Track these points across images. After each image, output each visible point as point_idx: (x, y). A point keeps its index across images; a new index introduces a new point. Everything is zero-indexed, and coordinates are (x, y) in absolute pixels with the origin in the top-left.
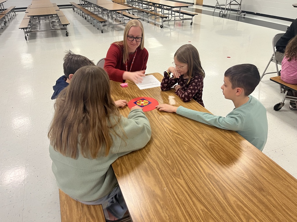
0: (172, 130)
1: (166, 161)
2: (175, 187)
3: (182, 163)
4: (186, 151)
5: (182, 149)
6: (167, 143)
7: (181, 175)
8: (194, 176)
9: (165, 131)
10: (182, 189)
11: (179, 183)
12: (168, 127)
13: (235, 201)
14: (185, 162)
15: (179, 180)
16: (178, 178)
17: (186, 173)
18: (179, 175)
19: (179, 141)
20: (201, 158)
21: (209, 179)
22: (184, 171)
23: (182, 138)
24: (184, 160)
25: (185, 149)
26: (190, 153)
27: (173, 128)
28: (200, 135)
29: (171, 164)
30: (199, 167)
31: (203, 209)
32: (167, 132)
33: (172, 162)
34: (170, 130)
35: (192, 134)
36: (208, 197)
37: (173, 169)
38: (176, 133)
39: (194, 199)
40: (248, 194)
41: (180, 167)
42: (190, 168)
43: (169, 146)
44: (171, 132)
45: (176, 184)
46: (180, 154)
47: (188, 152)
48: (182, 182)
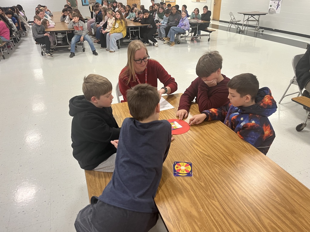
0: (202, 152)
1: (200, 183)
2: (210, 208)
3: (215, 185)
4: (217, 173)
5: (214, 171)
6: (199, 165)
7: (215, 197)
8: (227, 198)
9: (195, 153)
10: (218, 211)
11: (214, 205)
12: (198, 149)
13: (269, 223)
14: (218, 184)
15: (213, 201)
16: (213, 200)
17: (219, 195)
18: (213, 197)
19: (210, 164)
20: (233, 181)
21: (242, 202)
22: (218, 193)
23: (213, 161)
24: (216, 182)
25: (217, 172)
26: (222, 176)
27: (203, 150)
28: (230, 157)
29: (204, 186)
30: (232, 189)
31: (239, 231)
32: (197, 154)
33: (205, 184)
34: (200, 152)
35: (222, 156)
36: (243, 219)
37: (207, 191)
38: (206, 155)
39: (230, 221)
40: (281, 216)
41: (213, 189)
42: (223, 191)
43: (201, 168)
44: (201, 154)
45: (211, 206)
46: (212, 176)
47: (220, 174)
48: (217, 203)
